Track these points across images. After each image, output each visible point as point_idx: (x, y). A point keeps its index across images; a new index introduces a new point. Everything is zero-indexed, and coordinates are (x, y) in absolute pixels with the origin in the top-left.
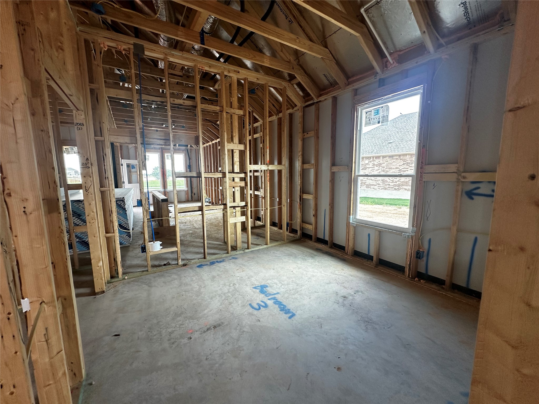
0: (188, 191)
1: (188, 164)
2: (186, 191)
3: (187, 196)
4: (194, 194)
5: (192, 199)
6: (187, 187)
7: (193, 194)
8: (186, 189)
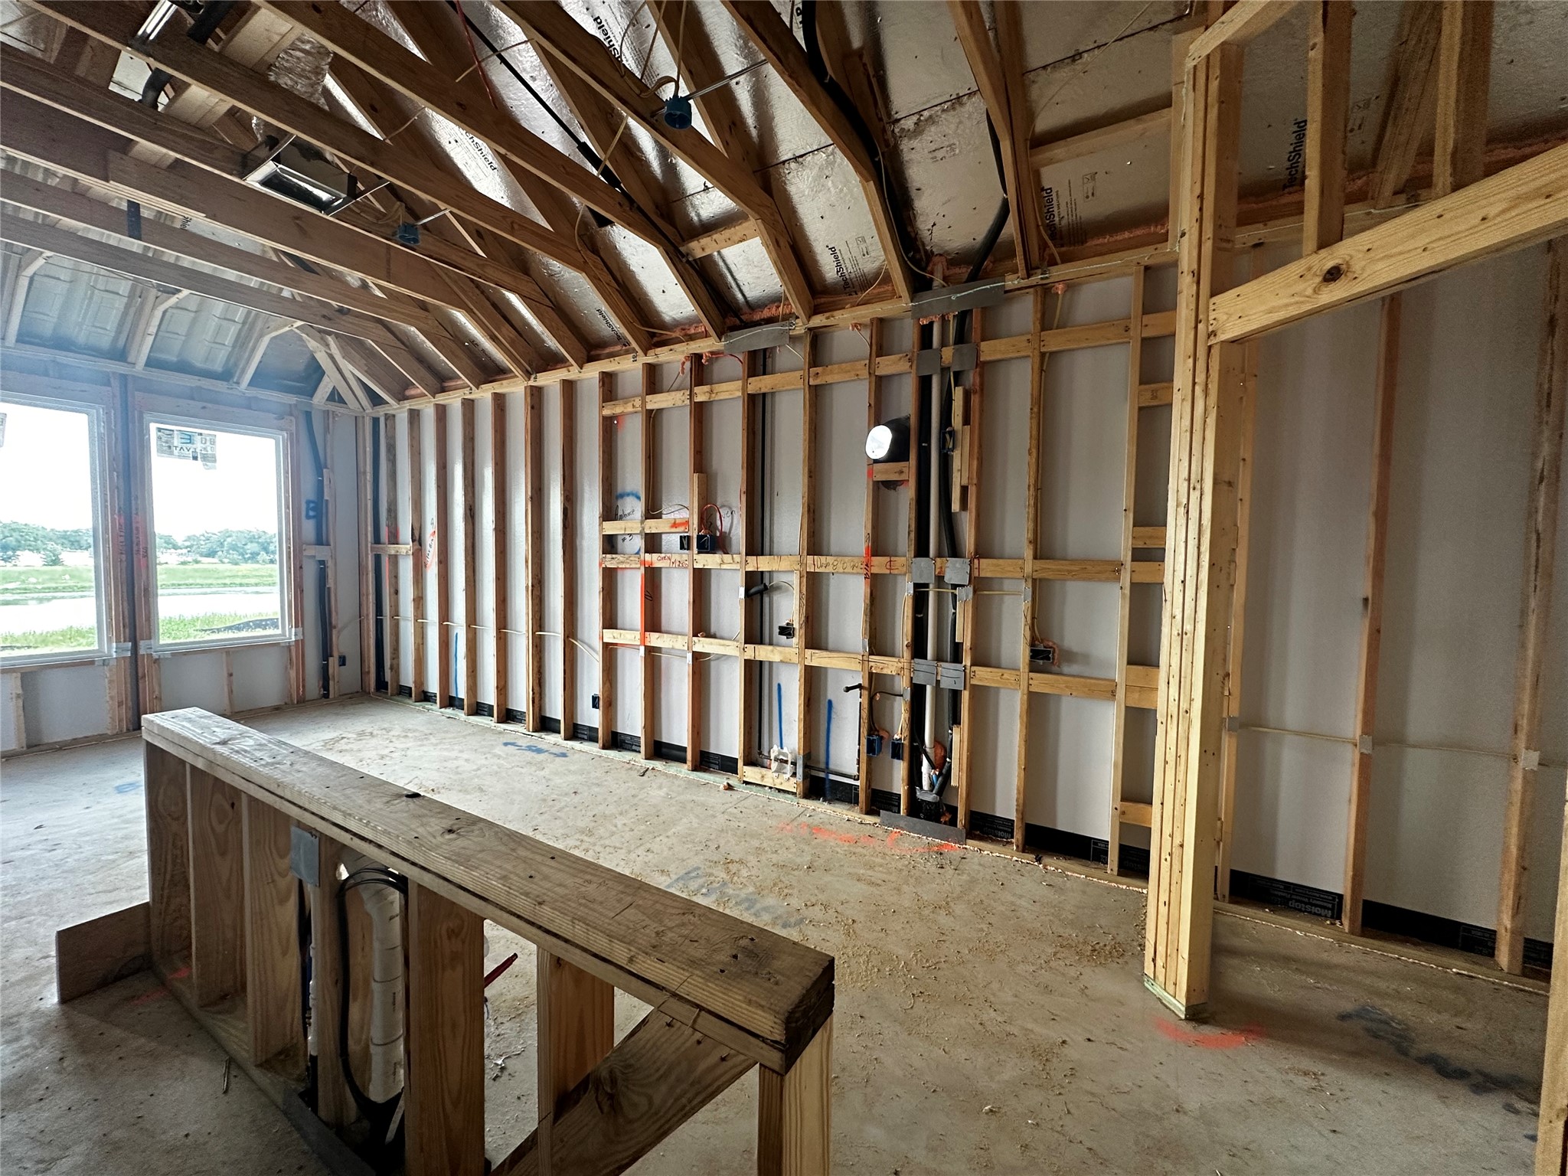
0: (300, 644)
1: (308, 492)
2: (289, 647)
3: (293, 674)
4: (343, 661)
5: (326, 686)
6: (299, 621)
7: (333, 662)
8: (291, 635)
